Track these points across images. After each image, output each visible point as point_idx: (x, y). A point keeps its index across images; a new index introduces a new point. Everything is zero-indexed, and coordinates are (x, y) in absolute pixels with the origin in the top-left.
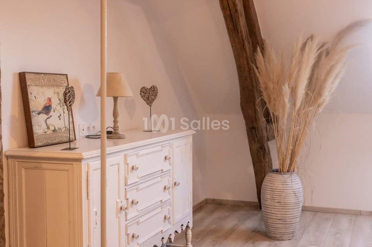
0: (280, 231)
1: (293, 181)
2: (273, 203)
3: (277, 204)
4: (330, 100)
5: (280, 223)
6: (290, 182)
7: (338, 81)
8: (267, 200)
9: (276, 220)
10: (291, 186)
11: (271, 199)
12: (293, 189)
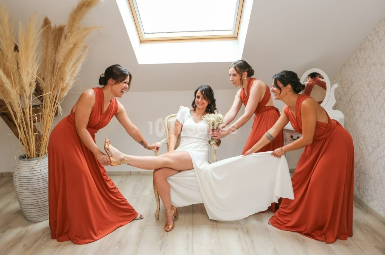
0: (34, 215)
1: (41, 166)
2: (22, 190)
3: (25, 191)
4: (74, 84)
5: (32, 208)
6: (39, 168)
7: (79, 66)
8: (17, 188)
9: (28, 206)
10: (40, 171)
11: (19, 186)
12: (42, 174)
